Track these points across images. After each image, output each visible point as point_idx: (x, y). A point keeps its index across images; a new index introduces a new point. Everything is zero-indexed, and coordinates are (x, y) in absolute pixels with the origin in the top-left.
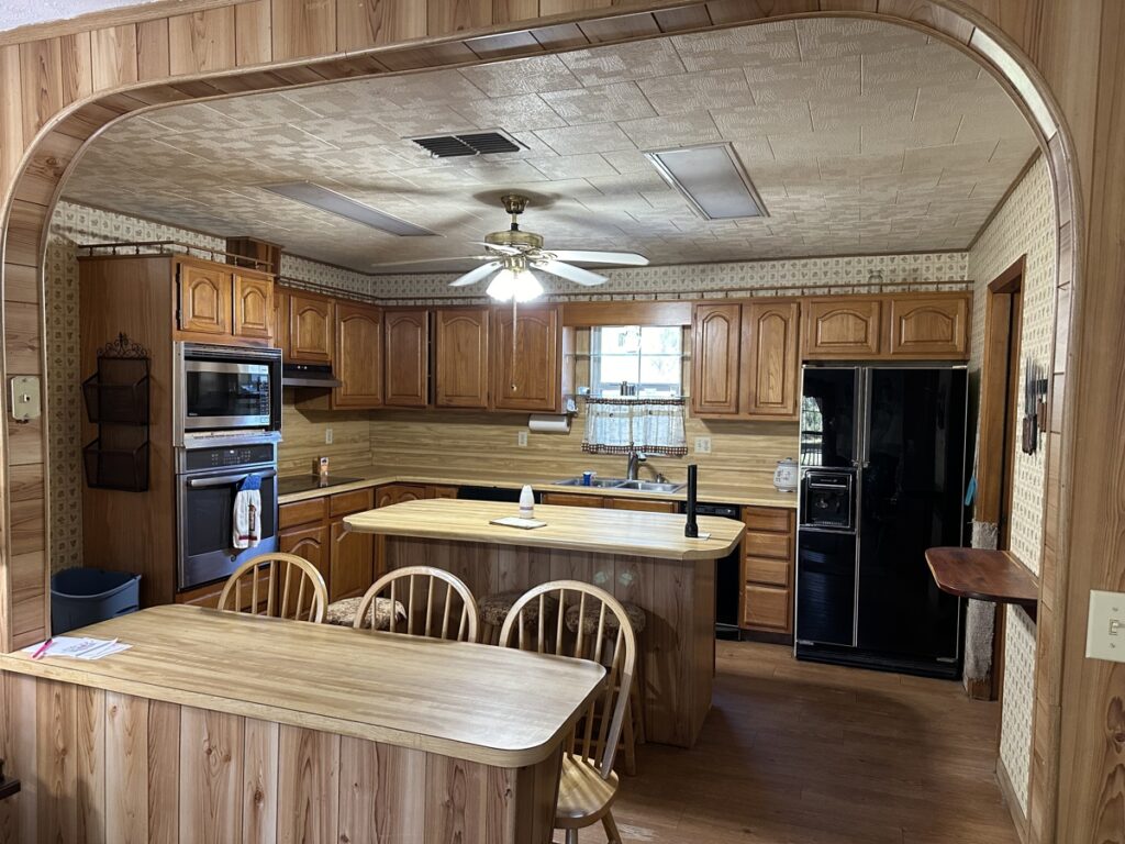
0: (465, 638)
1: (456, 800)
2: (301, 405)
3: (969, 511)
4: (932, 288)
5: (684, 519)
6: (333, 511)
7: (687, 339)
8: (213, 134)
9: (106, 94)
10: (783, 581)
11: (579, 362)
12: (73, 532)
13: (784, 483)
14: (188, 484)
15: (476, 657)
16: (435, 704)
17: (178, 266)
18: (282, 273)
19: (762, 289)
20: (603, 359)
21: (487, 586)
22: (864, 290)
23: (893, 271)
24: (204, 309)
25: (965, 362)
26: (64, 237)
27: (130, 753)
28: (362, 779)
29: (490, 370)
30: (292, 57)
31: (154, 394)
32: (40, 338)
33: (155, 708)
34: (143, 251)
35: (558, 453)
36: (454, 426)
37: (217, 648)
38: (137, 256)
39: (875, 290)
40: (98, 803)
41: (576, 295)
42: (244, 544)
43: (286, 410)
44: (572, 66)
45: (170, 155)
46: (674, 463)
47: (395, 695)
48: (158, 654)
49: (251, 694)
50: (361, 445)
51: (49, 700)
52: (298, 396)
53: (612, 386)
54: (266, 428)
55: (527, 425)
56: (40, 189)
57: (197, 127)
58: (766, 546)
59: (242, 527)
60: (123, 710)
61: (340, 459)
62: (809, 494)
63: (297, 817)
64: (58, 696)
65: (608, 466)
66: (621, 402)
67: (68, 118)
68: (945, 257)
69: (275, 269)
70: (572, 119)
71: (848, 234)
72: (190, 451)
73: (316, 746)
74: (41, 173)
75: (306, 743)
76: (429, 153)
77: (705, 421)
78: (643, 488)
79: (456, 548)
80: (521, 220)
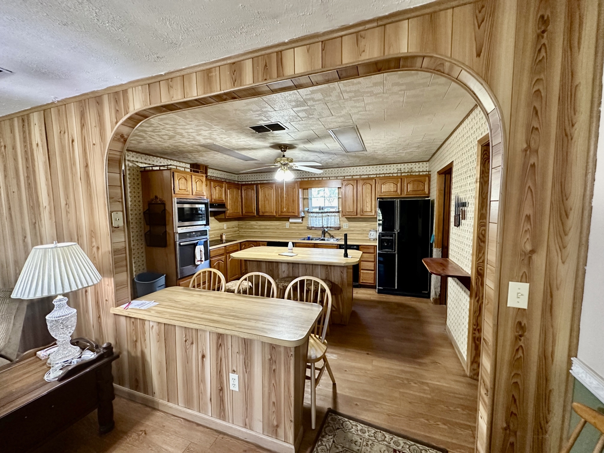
0: (273, 297)
1: (273, 357)
2: (216, 217)
3: (432, 245)
4: (417, 174)
5: (343, 251)
6: (227, 251)
7: (340, 192)
8: (181, 127)
9: (139, 110)
10: (373, 269)
11: (305, 200)
12: (143, 261)
13: (372, 237)
14: (180, 245)
15: (277, 303)
16: (264, 323)
17: (173, 173)
18: (208, 174)
19: (363, 175)
20: (313, 199)
21: (278, 275)
22: (395, 175)
23: (405, 168)
24: (182, 187)
25: (428, 197)
26: (135, 164)
27: (158, 341)
28: (239, 350)
29: (276, 203)
30: (204, 93)
31: (167, 215)
32: (122, 198)
33: (166, 326)
34: (162, 168)
35: (299, 230)
36: (265, 222)
37: (188, 303)
38: (160, 170)
39: (399, 175)
40: (148, 358)
41: (303, 178)
42: (199, 263)
43: (211, 219)
44: (304, 97)
45: (168, 135)
46: (337, 232)
47: (249, 319)
48: (167, 306)
49: (199, 321)
50: (235, 229)
51: (130, 323)
52: (214, 214)
53: (316, 207)
54: (205, 225)
55: (289, 221)
56: (118, 146)
57: (175, 124)
58: (368, 258)
59: (198, 257)
60: (156, 327)
61: (229, 234)
62: (381, 241)
63: (217, 364)
64: (133, 322)
65: (316, 233)
66: (319, 213)
67: (126, 120)
68: (421, 163)
69: (206, 173)
70: (304, 118)
71: (391, 157)
72: (179, 234)
73: (223, 340)
74: (119, 140)
75: (219, 338)
76: (255, 131)
77: (346, 218)
78: (327, 240)
79: (267, 263)
80: (285, 153)
